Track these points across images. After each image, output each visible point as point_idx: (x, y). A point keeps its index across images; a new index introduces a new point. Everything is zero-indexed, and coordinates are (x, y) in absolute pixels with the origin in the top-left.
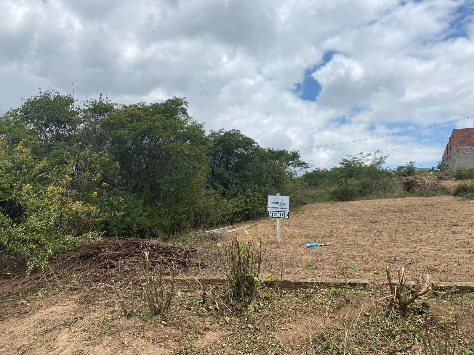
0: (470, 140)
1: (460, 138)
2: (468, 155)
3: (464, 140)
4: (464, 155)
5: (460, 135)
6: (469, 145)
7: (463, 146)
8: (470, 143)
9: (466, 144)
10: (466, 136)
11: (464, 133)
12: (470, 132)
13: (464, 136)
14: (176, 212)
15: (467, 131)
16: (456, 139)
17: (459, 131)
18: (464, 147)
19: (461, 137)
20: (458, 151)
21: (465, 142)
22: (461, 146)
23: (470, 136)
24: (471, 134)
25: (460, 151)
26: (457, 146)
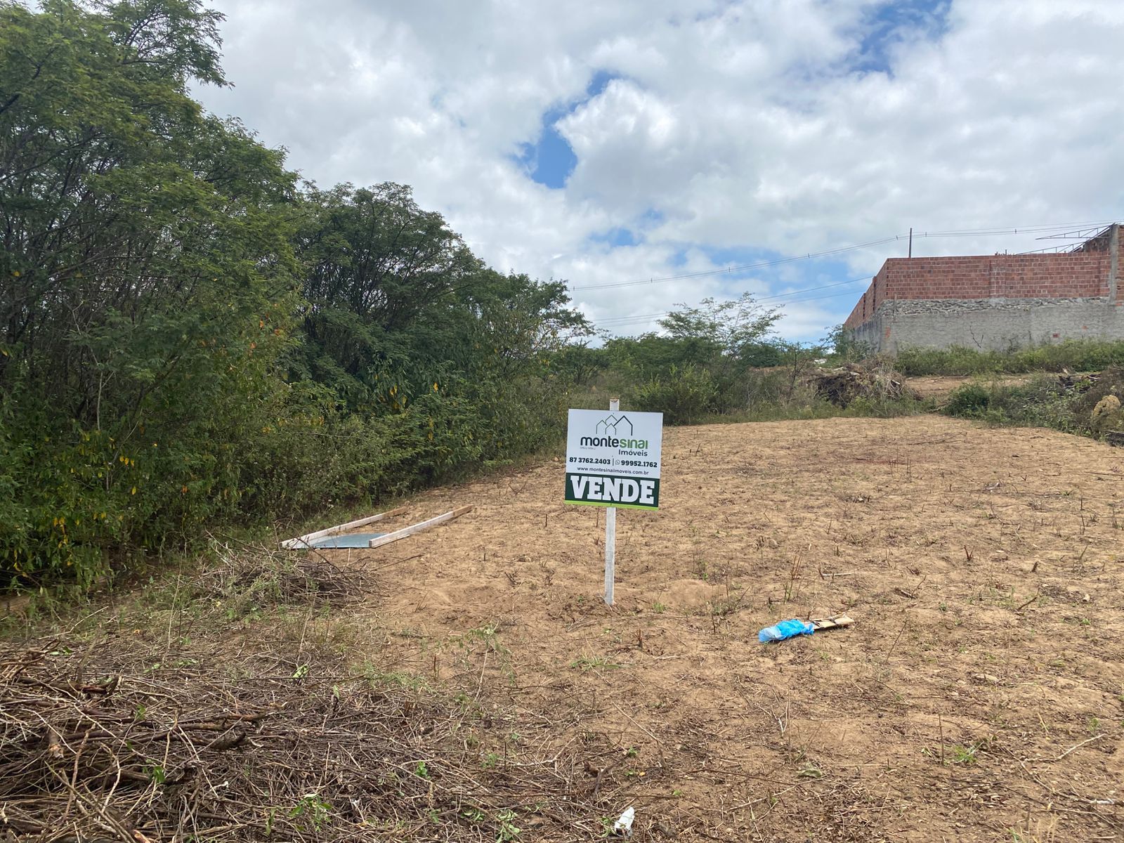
0: (922, 285)
1: (901, 281)
2: (916, 320)
3: (909, 285)
4: (907, 320)
5: (902, 272)
6: (918, 297)
7: (906, 298)
8: (921, 293)
9: (912, 293)
10: (914, 277)
11: (909, 268)
12: (922, 268)
13: (909, 276)
14: (164, 472)
15: (916, 264)
16: (893, 281)
17: (898, 264)
18: (908, 301)
19: (904, 276)
20: (895, 309)
21: (911, 289)
22: (901, 298)
23: (923, 276)
24: (925, 272)
25: (900, 309)
26: (893, 298)
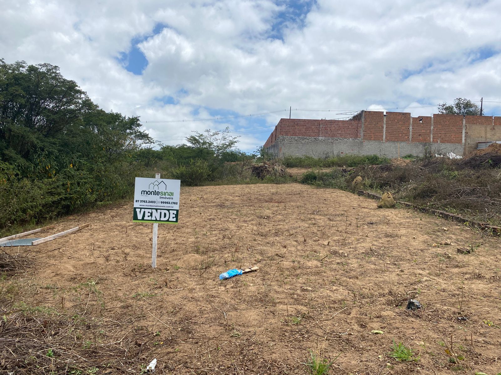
0: (294, 130)
1: (286, 128)
2: (291, 145)
3: (289, 130)
4: (288, 144)
5: (287, 125)
6: (293, 135)
7: (288, 135)
8: (294, 134)
9: (290, 134)
10: (291, 127)
11: (289, 123)
13: (289, 126)
15: (292, 121)
16: (283, 128)
17: (285, 121)
18: (289, 137)
20: (284, 140)
21: (290, 132)
22: (286, 135)
23: (294, 127)
24: (295, 125)
25: (286, 140)
26: (283, 135)
